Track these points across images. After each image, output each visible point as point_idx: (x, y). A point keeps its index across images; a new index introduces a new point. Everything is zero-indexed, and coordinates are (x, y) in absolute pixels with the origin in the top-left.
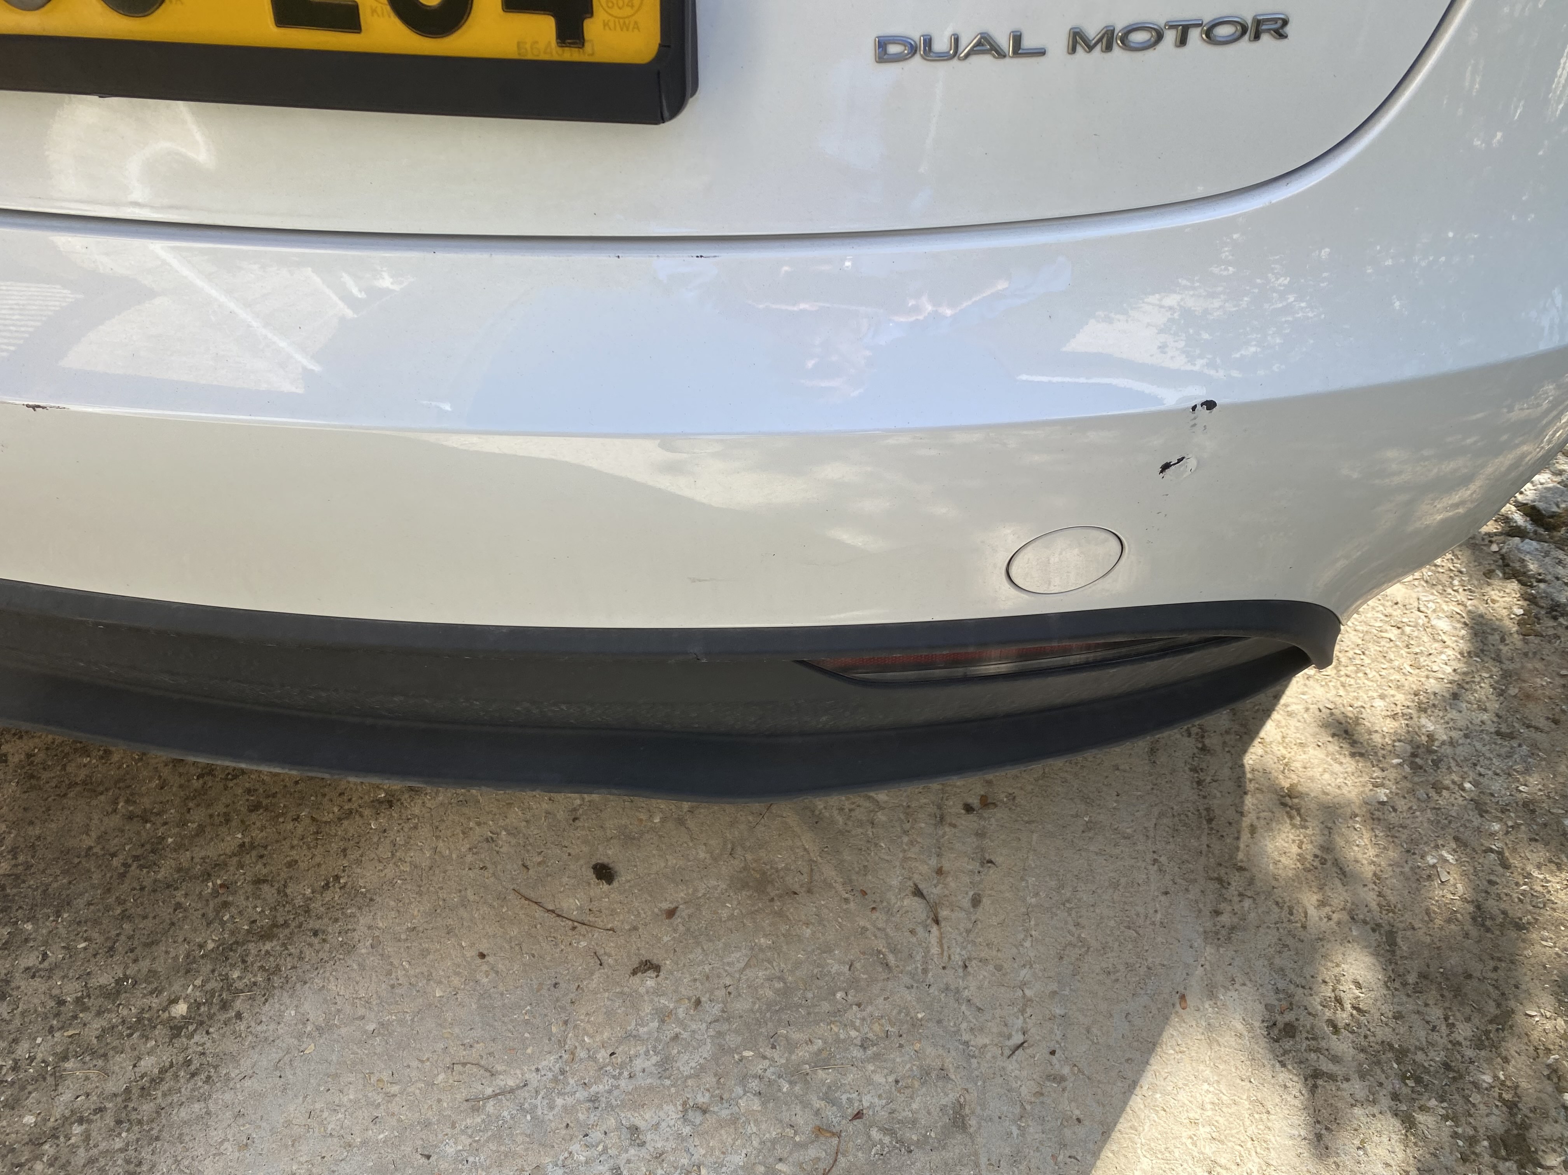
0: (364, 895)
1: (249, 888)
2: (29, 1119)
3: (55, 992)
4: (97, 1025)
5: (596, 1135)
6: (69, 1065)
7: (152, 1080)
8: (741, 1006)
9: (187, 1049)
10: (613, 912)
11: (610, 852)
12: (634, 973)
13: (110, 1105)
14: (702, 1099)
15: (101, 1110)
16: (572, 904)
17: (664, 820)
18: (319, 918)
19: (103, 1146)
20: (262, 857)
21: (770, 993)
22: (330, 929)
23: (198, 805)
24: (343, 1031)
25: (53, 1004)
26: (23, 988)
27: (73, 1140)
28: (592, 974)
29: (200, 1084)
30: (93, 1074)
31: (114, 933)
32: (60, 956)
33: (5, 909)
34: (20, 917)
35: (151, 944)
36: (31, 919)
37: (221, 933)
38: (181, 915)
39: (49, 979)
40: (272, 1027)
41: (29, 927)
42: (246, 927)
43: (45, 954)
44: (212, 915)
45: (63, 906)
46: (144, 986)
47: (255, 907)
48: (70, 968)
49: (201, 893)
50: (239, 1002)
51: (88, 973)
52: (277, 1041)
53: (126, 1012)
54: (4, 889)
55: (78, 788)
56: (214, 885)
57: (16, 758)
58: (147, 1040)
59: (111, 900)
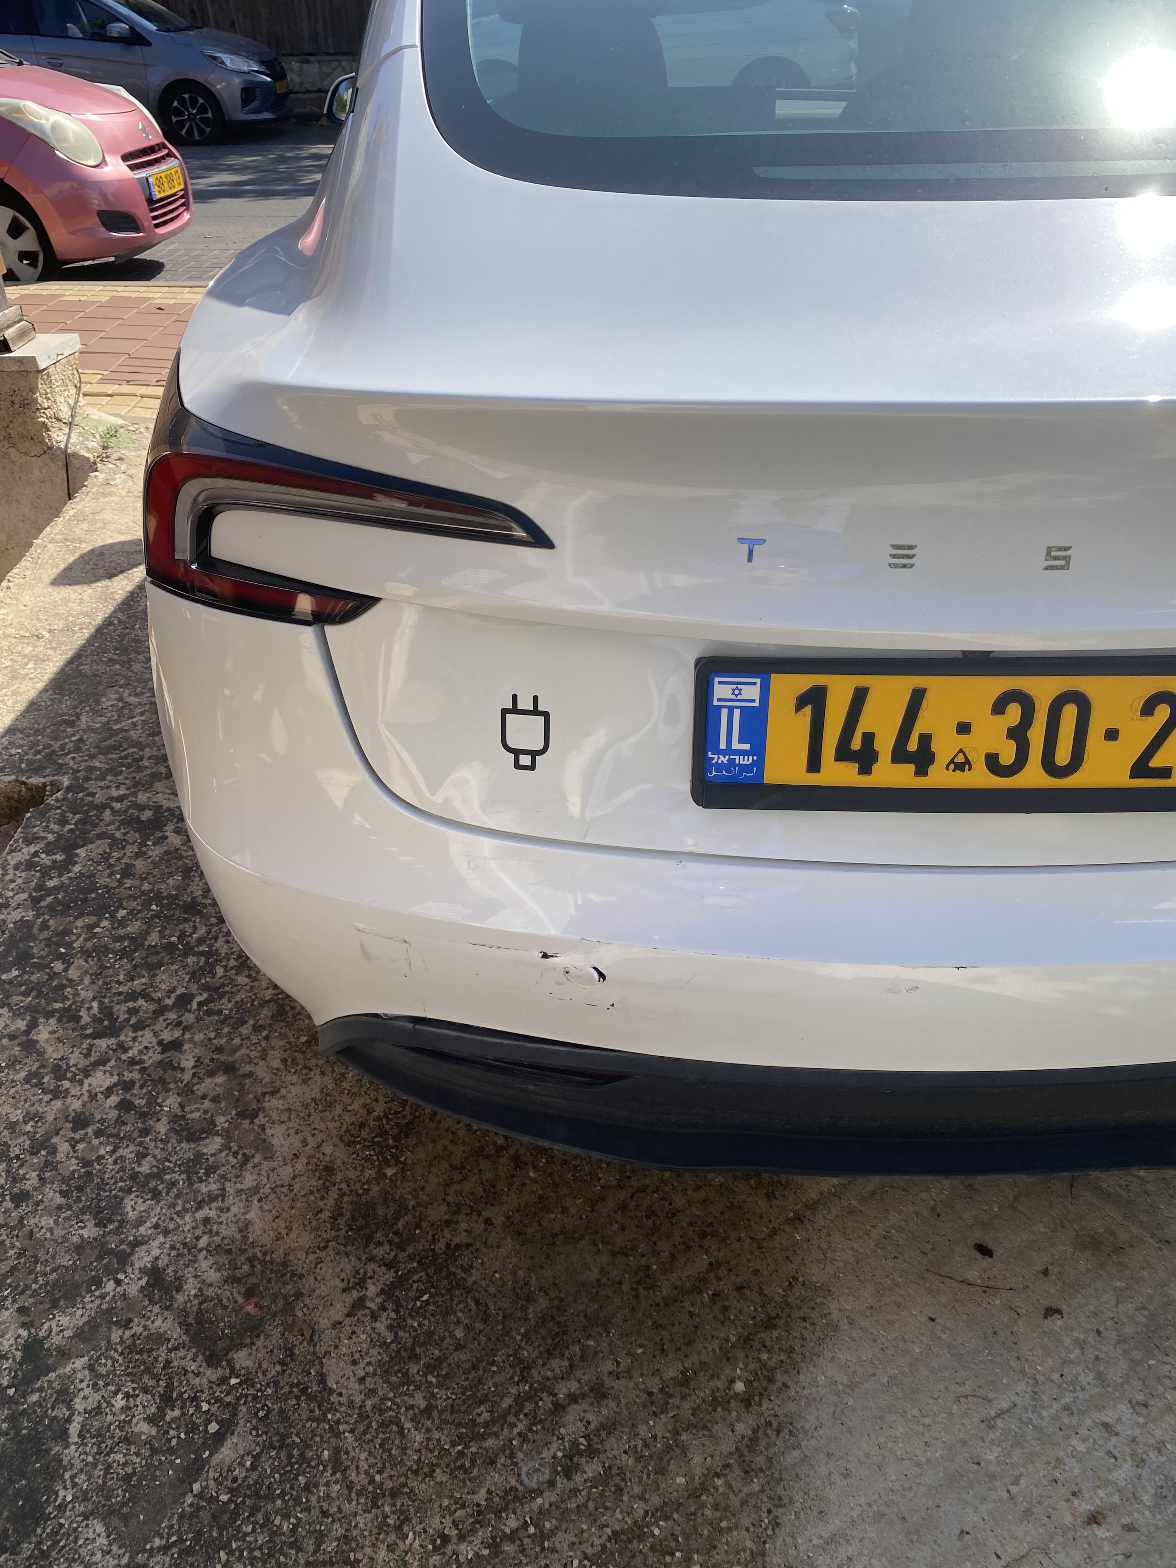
0: (821, 1288)
1: (736, 1294)
2: (680, 1480)
3: (642, 1386)
4: (687, 1406)
5: (1084, 1432)
6: (684, 1437)
7: (751, 1440)
8: (1128, 1330)
9: (762, 1414)
10: (1005, 1278)
11: (976, 1235)
12: (1046, 1317)
13: (731, 1461)
14: (1140, 1397)
15: (726, 1466)
16: (973, 1273)
17: (1000, 1208)
18: (800, 1308)
19: (745, 1490)
20: (730, 1270)
21: (1143, 1320)
22: (812, 1315)
23: (660, 1239)
24: (867, 1385)
25: (645, 1396)
26: (616, 1387)
27: (721, 1490)
28: (1016, 1321)
29: (787, 1437)
30: (706, 1441)
31: (657, 1339)
32: (629, 1361)
33: (565, 1333)
34: (580, 1336)
35: (690, 1343)
36: (589, 1337)
37: (736, 1328)
38: (698, 1320)
39: (631, 1378)
40: (814, 1390)
41: (591, 1343)
42: (751, 1322)
43: (616, 1361)
44: (721, 1317)
45: (606, 1326)
46: (702, 1373)
47: (749, 1307)
48: (641, 1368)
49: (702, 1302)
50: (779, 1377)
51: (657, 1370)
52: (824, 1400)
53: (702, 1394)
54: (553, 1318)
55: (561, 1238)
56: (708, 1295)
57: (499, 1221)
58: (729, 1411)
59: (640, 1315)
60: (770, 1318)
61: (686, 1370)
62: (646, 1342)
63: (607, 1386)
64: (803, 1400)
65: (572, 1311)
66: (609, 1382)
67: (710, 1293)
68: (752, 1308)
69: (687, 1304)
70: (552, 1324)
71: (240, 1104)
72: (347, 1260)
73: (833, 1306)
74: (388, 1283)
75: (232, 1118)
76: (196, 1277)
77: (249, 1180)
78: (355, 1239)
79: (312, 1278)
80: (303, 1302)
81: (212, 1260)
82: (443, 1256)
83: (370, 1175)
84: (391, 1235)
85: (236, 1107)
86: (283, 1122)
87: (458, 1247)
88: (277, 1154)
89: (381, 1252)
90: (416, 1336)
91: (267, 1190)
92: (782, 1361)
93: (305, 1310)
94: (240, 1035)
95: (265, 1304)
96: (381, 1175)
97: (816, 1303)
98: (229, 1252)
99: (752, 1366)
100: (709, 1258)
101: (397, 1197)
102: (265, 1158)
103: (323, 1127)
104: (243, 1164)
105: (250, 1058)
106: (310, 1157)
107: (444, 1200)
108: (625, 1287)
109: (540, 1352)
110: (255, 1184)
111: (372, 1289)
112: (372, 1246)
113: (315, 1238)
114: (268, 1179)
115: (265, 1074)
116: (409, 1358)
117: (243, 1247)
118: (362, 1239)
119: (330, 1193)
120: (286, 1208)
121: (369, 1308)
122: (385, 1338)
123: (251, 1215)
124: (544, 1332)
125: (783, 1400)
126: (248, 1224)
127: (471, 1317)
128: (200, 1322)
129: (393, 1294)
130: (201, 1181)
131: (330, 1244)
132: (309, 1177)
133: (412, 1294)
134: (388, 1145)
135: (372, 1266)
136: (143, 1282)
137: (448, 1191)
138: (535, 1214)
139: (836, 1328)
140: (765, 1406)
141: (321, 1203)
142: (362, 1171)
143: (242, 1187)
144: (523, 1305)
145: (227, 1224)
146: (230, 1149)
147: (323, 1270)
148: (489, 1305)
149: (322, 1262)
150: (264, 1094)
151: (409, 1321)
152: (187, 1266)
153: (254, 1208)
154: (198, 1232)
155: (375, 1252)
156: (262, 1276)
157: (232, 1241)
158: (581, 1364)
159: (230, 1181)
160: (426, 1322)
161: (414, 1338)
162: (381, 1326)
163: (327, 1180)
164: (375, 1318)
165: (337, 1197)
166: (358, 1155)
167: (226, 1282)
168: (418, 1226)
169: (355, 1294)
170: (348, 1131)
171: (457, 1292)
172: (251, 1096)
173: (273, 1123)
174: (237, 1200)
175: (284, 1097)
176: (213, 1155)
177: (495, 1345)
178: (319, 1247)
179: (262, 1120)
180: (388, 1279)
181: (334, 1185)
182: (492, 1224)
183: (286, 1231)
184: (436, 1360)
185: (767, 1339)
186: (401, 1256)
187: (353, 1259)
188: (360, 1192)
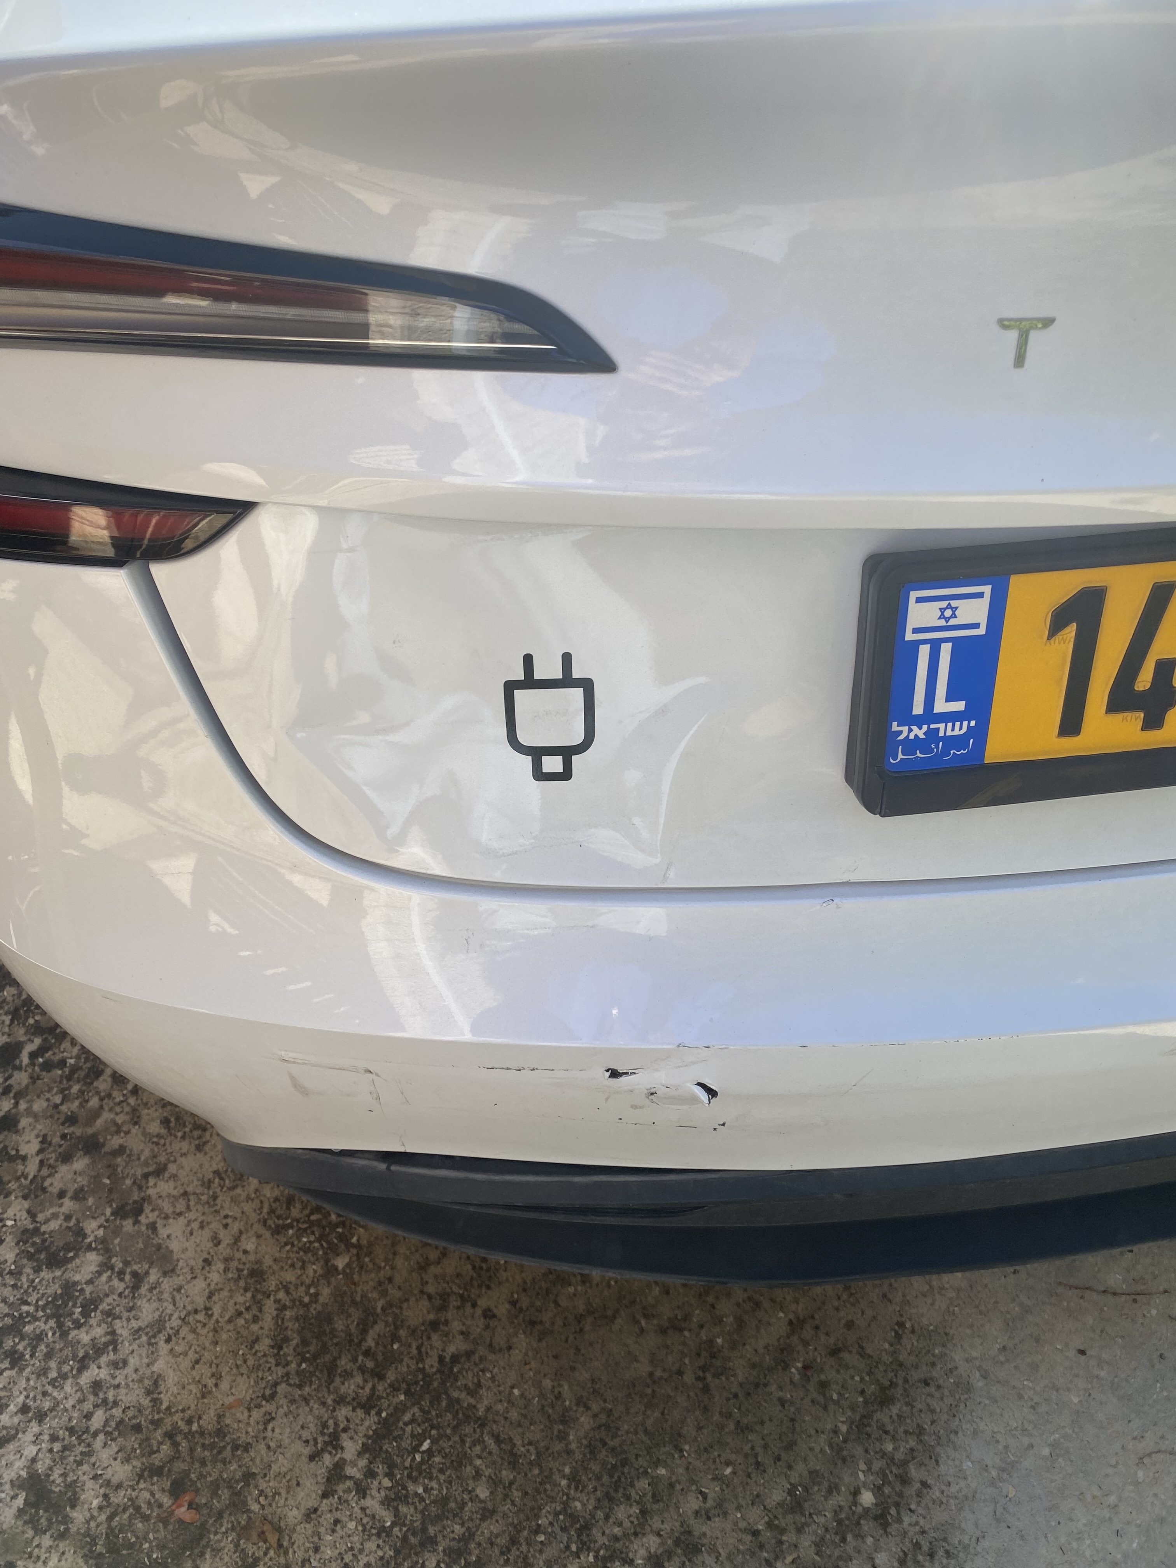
0: (936, 1332)
1: (832, 1361)
4: (806, 1541)
9: (905, 1533)
10: (1154, 1276)
16: (1116, 1279)
18: (917, 1367)
20: (817, 1328)
22: (934, 1374)
24: (1026, 1464)
25: (750, 1538)
26: (708, 1533)
31: (747, 1448)
32: (717, 1489)
33: (625, 1462)
34: (645, 1464)
35: (790, 1446)
36: (657, 1463)
37: (843, 1413)
38: (792, 1409)
39: (725, 1514)
40: (962, 1484)
41: (662, 1471)
42: (861, 1399)
43: (701, 1492)
44: (821, 1399)
45: (676, 1440)
46: (816, 1488)
47: (852, 1378)
48: (736, 1498)
49: (792, 1382)
50: (914, 1472)
51: (758, 1496)
52: (978, 1496)
53: (822, 1520)
54: (605, 1444)
55: (589, 1320)
56: (797, 1369)
57: (502, 1310)
58: (863, 1539)
59: (716, 1417)
60: (883, 1389)
61: (794, 1487)
62: (733, 1457)
63: (696, 1534)
64: (951, 1501)
65: (626, 1427)
66: (699, 1527)
67: (800, 1365)
68: (857, 1378)
69: (773, 1388)
70: (604, 1453)
71: (115, 1196)
72: (307, 1409)
73: (958, 1356)
74: (371, 1433)
75: (107, 1221)
76: (95, 1477)
77: (147, 1311)
78: (312, 1374)
79: (262, 1447)
80: (256, 1486)
81: (114, 1448)
82: (438, 1376)
83: (315, 1272)
84: (360, 1358)
85: (110, 1202)
86: (180, 1214)
87: (455, 1359)
88: (181, 1264)
89: (352, 1387)
90: (425, 1509)
91: (175, 1322)
92: (912, 1450)
93: (261, 1499)
94: (98, 1093)
95: (204, 1501)
96: (330, 1271)
97: (934, 1356)
98: (137, 1428)
99: (877, 1465)
100: (786, 1315)
101: (358, 1299)
102: (165, 1274)
103: (235, 1211)
104: (135, 1287)
105: (116, 1124)
106: (227, 1260)
107: (422, 1292)
108: (689, 1378)
109: (598, 1500)
110: (157, 1317)
111: (350, 1448)
112: (338, 1380)
113: (256, 1383)
114: (174, 1305)
115: (142, 1146)
116: (422, 1544)
117: (156, 1417)
118: (321, 1371)
119: (266, 1309)
120: (207, 1345)
121: (351, 1478)
122: (382, 1520)
123: (159, 1366)
124: (595, 1467)
125: (927, 1507)
126: (157, 1381)
127: (494, 1463)
128: (113, 1549)
129: (381, 1448)
130: (78, 1325)
131: (279, 1389)
132: (231, 1290)
133: (406, 1443)
134: (330, 1223)
135: (343, 1412)
136: (20, 1502)
137: (426, 1278)
138: (548, 1292)
139: (968, 1388)
140: (907, 1520)
141: (255, 1328)
142: (303, 1267)
143: (140, 1323)
144: (559, 1431)
145: (127, 1385)
146: (112, 1268)
147: (277, 1430)
148: (515, 1441)
149: (273, 1419)
150: (146, 1176)
151: (411, 1487)
152: (79, 1463)
153: (161, 1353)
154: (88, 1406)
155: (343, 1389)
156: (192, 1458)
157: (140, 1411)
158: (655, 1507)
159: (120, 1318)
160: (434, 1484)
161: (422, 1512)
162: (373, 1503)
163: (256, 1290)
164: (362, 1492)
165: (275, 1313)
166: (293, 1245)
167: (140, 1476)
168: (395, 1338)
169: (328, 1460)
170: (272, 1211)
171: (467, 1429)
172: (128, 1182)
173: (167, 1217)
174: (135, 1346)
175: (174, 1177)
176: (90, 1282)
177: (536, 1500)
178: (264, 1397)
179: (150, 1215)
180: (370, 1427)
181: (269, 1297)
182: (494, 1316)
183: (214, 1381)
184: (460, 1540)
185: (886, 1420)
186: (380, 1387)
187: (316, 1406)
188: (306, 1300)
